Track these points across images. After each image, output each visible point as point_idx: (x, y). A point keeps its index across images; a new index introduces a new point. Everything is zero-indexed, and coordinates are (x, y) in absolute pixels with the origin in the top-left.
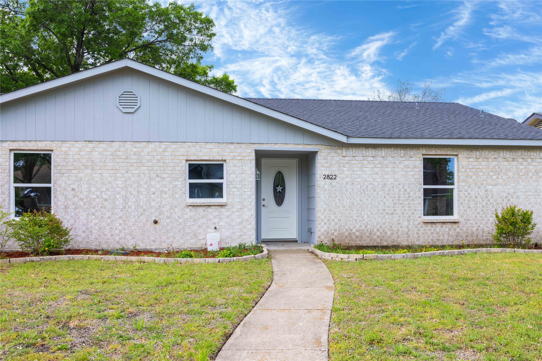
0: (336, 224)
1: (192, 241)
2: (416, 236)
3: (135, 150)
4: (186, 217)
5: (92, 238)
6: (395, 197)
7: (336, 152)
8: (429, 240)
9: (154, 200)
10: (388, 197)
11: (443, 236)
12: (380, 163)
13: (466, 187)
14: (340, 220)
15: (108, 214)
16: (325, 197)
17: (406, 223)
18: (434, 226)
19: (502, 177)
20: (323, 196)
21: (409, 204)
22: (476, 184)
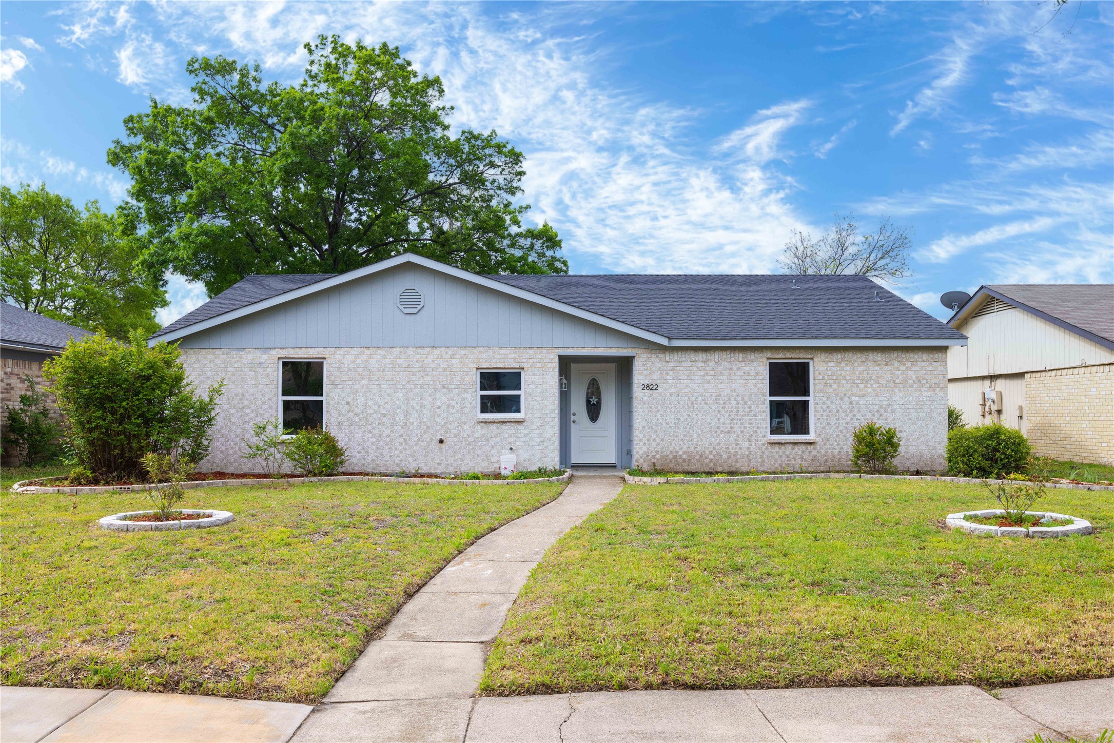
0: (658, 444)
1: (483, 464)
2: (760, 460)
3: (418, 356)
4: (476, 435)
5: (369, 459)
6: (732, 411)
7: (657, 357)
8: (777, 465)
9: (439, 416)
10: (723, 411)
11: (795, 461)
12: (713, 370)
13: (825, 399)
14: (662, 440)
15: (387, 432)
16: (643, 412)
17: (747, 444)
18: (783, 447)
19: (872, 385)
20: (641, 410)
21: (750, 420)
22: (837, 395)
